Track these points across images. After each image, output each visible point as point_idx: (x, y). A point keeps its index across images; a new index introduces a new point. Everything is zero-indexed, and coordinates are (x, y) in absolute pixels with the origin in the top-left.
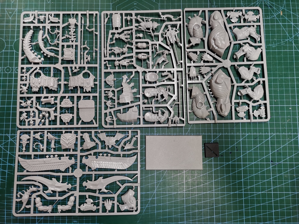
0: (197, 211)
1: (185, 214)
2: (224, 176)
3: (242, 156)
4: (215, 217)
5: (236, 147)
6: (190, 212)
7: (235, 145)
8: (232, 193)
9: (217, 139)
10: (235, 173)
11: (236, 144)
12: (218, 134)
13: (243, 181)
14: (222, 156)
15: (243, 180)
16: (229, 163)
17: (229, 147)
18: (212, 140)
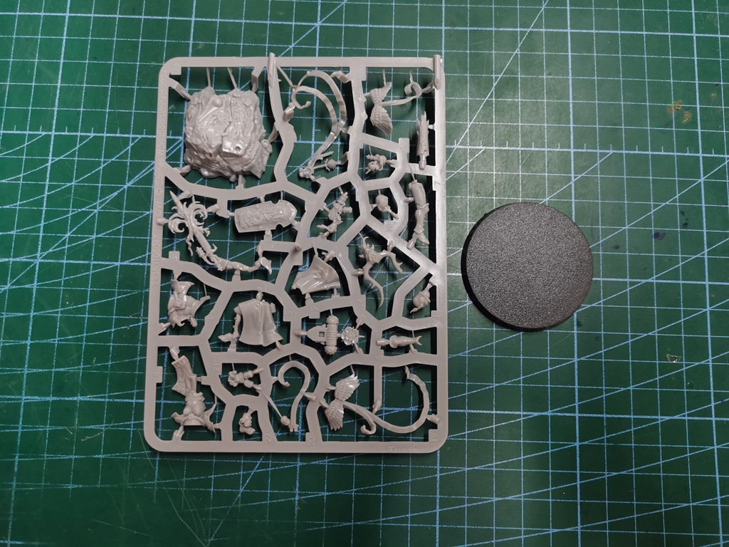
0: (495, 499)
1: (438, 510)
2: (626, 338)
3: (706, 251)
4: (579, 531)
5: (682, 213)
6: (462, 502)
7: (675, 201)
8: (661, 418)
9: (594, 171)
10: (677, 329)
11: (682, 199)
12: (598, 151)
13: (711, 364)
14: (617, 248)
15: (710, 361)
16: (650, 280)
17: (648, 208)
18: (573, 175)
